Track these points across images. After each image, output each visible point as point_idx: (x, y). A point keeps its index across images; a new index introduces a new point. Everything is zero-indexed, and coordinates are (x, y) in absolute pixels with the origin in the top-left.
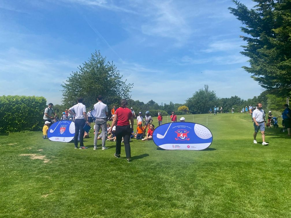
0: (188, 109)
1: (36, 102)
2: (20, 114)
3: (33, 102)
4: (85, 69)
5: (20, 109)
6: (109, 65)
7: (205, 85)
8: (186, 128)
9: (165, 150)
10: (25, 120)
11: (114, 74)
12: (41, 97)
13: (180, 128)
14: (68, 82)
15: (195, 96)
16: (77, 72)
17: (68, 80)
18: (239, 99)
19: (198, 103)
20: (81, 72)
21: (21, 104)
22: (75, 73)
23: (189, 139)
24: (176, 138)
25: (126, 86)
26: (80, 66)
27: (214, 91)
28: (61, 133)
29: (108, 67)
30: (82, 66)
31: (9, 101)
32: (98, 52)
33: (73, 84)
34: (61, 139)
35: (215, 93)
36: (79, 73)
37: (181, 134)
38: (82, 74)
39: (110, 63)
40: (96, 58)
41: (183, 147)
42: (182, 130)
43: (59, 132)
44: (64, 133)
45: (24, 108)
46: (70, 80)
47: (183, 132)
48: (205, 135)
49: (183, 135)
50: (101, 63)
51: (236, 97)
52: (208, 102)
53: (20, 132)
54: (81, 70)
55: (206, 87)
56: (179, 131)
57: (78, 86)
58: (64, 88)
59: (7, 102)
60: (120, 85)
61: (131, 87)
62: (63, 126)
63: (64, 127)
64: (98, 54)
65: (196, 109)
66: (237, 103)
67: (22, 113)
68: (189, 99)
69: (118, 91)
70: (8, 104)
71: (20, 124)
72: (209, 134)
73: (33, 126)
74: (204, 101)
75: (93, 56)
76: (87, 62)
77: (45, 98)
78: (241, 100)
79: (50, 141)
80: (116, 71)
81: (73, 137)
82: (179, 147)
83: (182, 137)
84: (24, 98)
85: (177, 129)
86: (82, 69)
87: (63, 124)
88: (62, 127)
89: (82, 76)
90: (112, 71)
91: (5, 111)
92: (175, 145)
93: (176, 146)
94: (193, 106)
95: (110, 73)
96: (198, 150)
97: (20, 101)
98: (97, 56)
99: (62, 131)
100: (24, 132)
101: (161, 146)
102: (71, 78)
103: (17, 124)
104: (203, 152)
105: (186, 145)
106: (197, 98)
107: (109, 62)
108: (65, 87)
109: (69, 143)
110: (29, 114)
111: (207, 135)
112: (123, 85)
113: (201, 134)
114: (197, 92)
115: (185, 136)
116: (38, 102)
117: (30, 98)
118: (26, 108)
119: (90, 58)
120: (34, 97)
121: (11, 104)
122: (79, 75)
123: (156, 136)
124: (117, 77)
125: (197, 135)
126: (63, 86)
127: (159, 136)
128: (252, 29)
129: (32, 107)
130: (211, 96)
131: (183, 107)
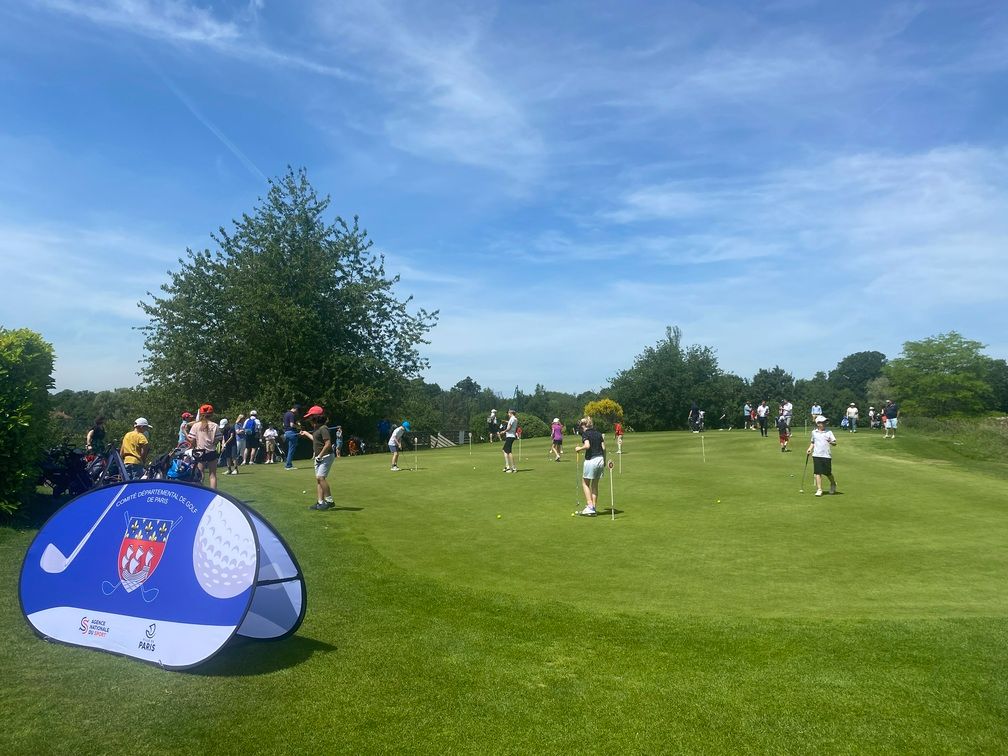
4: (240, 243)
6: (343, 230)
7: (669, 328)
14: (170, 291)
15: (642, 365)
16: (207, 251)
17: (170, 283)
20: (226, 255)
22: (199, 254)
25: (410, 321)
26: (222, 231)
28: (130, 585)
29: (337, 237)
30: (232, 232)
32: (296, 174)
33: (189, 299)
34: (123, 634)
36: (219, 257)
38: (229, 261)
39: (344, 225)
40: (288, 201)
43: (114, 574)
44: (147, 584)
52: (689, 387)
57: (210, 310)
58: (154, 317)
60: (385, 315)
62: (142, 526)
63: (153, 538)
64: (298, 184)
65: (647, 412)
66: (779, 393)
69: (376, 338)
76: (252, 216)
79: (40, 636)
80: (370, 259)
81: (225, 631)
86: (228, 243)
88: (139, 536)
89: (227, 271)
90: (352, 257)
94: (636, 400)
99: (134, 567)
106: (651, 371)
107: (340, 220)
108: (154, 312)
112: (397, 315)
114: (651, 351)
122: (214, 267)
126: (148, 310)
130: (702, 365)
131: (602, 403)
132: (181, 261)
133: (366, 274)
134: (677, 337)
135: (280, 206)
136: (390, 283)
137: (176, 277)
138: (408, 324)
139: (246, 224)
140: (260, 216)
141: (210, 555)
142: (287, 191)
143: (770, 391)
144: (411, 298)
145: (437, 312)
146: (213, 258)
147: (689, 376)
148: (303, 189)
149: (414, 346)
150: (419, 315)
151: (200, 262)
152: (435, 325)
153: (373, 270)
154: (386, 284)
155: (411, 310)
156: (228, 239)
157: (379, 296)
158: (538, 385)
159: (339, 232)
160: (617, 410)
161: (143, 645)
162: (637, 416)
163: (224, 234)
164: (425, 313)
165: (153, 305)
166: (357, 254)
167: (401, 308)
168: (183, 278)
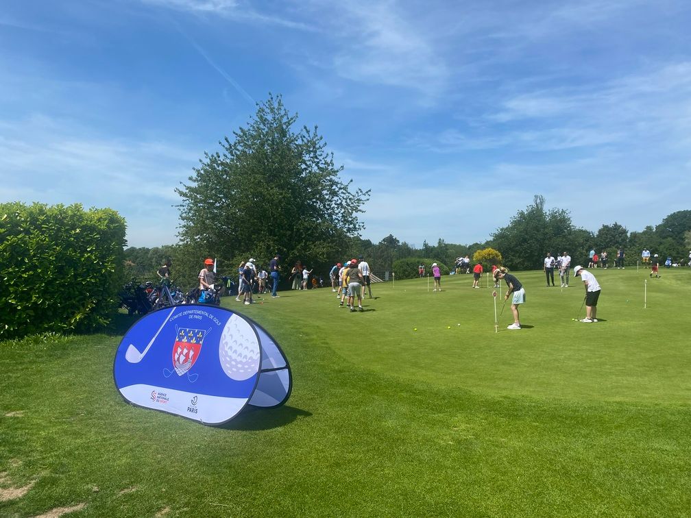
1: (84, 228)
2: (24, 272)
3: (74, 228)
4: (239, 147)
5: (25, 253)
6: (307, 135)
10: (44, 293)
14: (195, 181)
15: (517, 224)
17: (194, 175)
20: (229, 156)
21: (27, 232)
22: (212, 156)
25: (351, 197)
26: (226, 139)
28: (180, 371)
29: (303, 140)
30: (233, 140)
32: (275, 98)
33: (207, 186)
34: (178, 402)
36: (225, 156)
38: (232, 160)
39: (308, 132)
40: (269, 117)
43: (170, 364)
44: (191, 371)
45: (41, 248)
46: (202, 177)
50: (283, 133)
54: (230, 149)
55: (538, 201)
57: (221, 192)
58: (185, 199)
61: (364, 198)
63: (194, 341)
64: (276, 105)
65: (519, 257)
67: (34, 267)
68: (502, 230)
69: (328, 209)
71: (25, 308)
73: (73, 314)
74: (540, 237)
75: (261, 110)
79: (128, 402)
81: (240, 402)
84: (41, 212)
86: (231, 147)
88: (185, 340)
89: (230, 167)
94: (510, 249)
97: (25, 221)
99: (183, 359)
107: (305, 128)
108: (185, 195)
110: (60, 271)
112: (343, 193)
116: (92, 229)
117: (62, 212)
118: (49, 247)
119: (254, 116)
120: (77, 208)
124: (328, 171)
126: (182, 194)
129: (69, 245)
130: (560, 224)
131: (486, 251)
132: (201, 161)
133: (321, 166)
134: (542, 203)
135: (264, 121)
136: (338, 171)
137: (198, 171)
138: (350, 199)
139: (242, 134)
140: (251, 128)
141: (230, 353)
142: (269, 111)
143: (611, 241)
144: (352, 181)
145: (370, 191)
146: (222, 158)
147: (549, 230)
148: (279, 109)
149: (354, 214)
150: (357, 193)
151: (214, 161)
152: (368, 200)
153: (326, 163)
154: (335, 172)
155: (352, 189)
156: (230, 145)
157: (330, 181)
158: (440, 239)
159: (304, 137)
160: (497, 256)
161: (190, 409)
162: (512, 260)
163: (228, 141)
164: (361, 192)
165: (185, 191)
166: (316, 152)
167: (345, 188)
168: (202, 172)
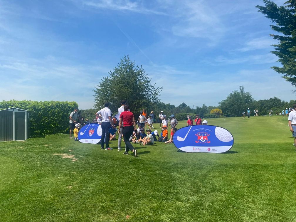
0: (221, 112)
1: (68, 107)
2: (55, 118)
3: (66, 107)
4: (115, 74)
5: (55, 113)
6: (138, 69)
7: (240, 86)
8: (207, 132)
9: (185, 152)
10: (59, 123)
11: (143, 78)
12: (73, 102)
13: (201, 131)
14: (100, 87)
15: (229, 98)
16: (107, 77)
17: (100, 85)
18: (280, 100)
19: (232, 105)
20: (112, 77)
21: (55, 108)
22: (106, 78)
23: (210, 142)
24: (196, 141)
25: (155, 90)
26: (111, 71)
27: (250, 93)
28: (90, 136)
29: (137, 71)
30: (113, 72)
31: (45, 106)
32: (127, 56)
33: (104, 89)
34: (90, 141)
35: (251, 94)
36: (110, 78)
37: (202, 137)
38: (112, 78)
39: (139, 68)
40: (125, 63)
41: (204, 149)
42: (202, 133)
43: (89, 135)
45: (58, 112)
46: (102, 85)
47: (204, 135)
48: (226, 138)
49: (204, 138)
50: (131, 67)
51: (276, 99)
52: (243, 104)
53: (55, 134)
54: (112, 75)
55: (241, 88)
56: (199, 134)
57: (109, 91)
58: (96, 93)
59: (44, 107)
60: (149, 89)
61: (160, 90)
62: (92, 129)
64: (127, 59)
65: (230, 112)
66: (277, 105)
67: (57, 117)
68: (223, 101)
69: (147, 95)
70: (44, 109)
71: (55, 127)
72: (230, 137)
73: (66, 129)
74: (238, 103)
75: (122, 61)
76: (117, 67)
77: (77, 103)
78: (281, 101)
79: (81, 142)
80: (145, 75)
81: (100, 139)
82: (199, 149)
83: (202, 140)
84: (58, 103)
85: (198, 131)
87: (91, 127)
89: (112, 81)
90: (141, 75)
91: (42, 115)
92: (195, 147)
93: (196, 149)
94: (227, 108)
95: (139, 77)
96: (219, 153)
97: (55, 106)
98: (126, 61)
99: (91, 134)
100: (58, 135)
101: (182, 149)
102: (102, 84)
103: (52, 127)
104: (223, 154)
105: (207, 148)
106: (231, 100)
107: (138, 66)
108: (96, 92)
109: (97, 145)
110: (63, 118)
111: (228, 138)
112: (152, 89)
113: (222, 137)
114: (231, 94)
115: (205, 139)
116: (70, 107)
117: (63, 103)
118: (60, 112)
119: (120, 63)
120: (67, 102)
121: (47, 109)
122: (109, 80)
123: (176, 138)
124: (147, 81)
125: (218, 138)
126: (95, 91)
127: (179, 139)
128: (282, 26)
129: (65, 111)
131: (216, 110)
136: (150, 81)
141: (98, 132)
144: (155, 84)
145: (162, 87)
147: (243, 101)
150: (158, 88)
151: (106, 80)
153: (146, 78)
161: (92, 142)
167: (153, 87)
